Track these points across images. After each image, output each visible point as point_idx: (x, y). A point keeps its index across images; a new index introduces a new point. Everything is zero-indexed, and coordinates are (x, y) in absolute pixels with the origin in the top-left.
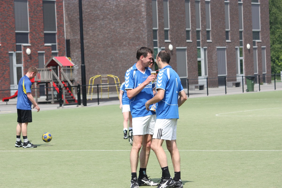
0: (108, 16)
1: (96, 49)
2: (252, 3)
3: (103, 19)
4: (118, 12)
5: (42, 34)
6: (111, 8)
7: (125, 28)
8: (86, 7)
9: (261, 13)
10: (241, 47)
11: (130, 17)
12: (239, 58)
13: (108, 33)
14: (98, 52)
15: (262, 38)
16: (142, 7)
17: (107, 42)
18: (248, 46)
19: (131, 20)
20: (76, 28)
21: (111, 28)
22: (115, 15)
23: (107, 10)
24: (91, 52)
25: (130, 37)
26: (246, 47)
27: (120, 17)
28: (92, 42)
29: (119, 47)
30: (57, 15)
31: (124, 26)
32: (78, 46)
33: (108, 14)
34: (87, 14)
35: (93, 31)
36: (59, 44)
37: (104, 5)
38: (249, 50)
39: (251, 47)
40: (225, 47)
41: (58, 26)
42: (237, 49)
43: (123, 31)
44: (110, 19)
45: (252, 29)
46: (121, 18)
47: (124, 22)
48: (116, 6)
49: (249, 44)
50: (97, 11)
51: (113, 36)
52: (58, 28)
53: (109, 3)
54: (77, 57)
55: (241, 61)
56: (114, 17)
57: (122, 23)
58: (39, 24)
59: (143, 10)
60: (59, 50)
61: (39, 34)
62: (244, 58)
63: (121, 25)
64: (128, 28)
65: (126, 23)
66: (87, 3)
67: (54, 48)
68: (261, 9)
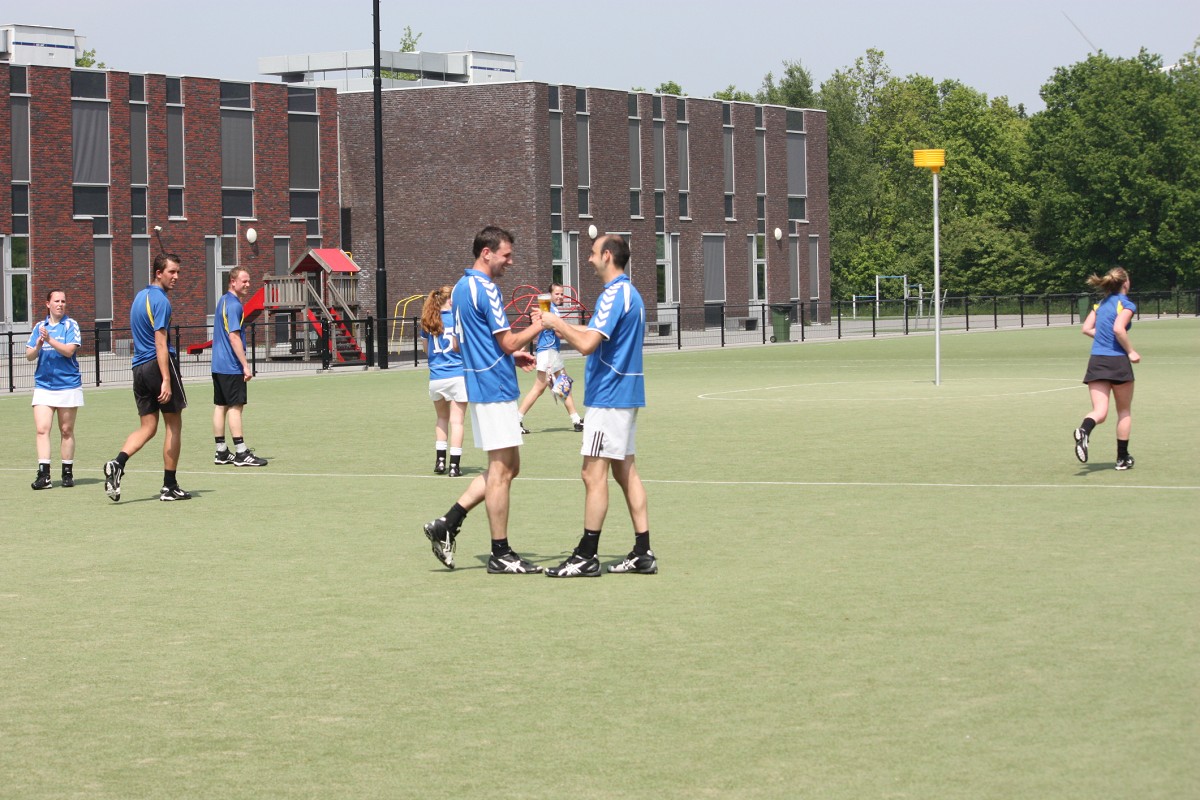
0: (444, 154)
1: (414, 231)
2: (788, 131)
3: (431, 161)
4: (467, 145)
5: (286, 194)
6: (452, 134)
7: (484, 182)
8: (391, 131)
9: (808, 155)
10: (761, 235)
11: (496, 158)
12: (756, 261)
13: (442, 195)
14: (418, 239)
15: (811, 215)
16: (527, 133)
17: (440, 215)
18: (778, 233)
19: (499, 164)
20: (367, 181)
21: (450, 183)
22: (461, 151)
23: (442, 140)
24: (402, 239)
26: (772, 234)
27: (474, 156)
28: (403, 215)
29: (467, 229)
30: (323, 148)
31: (483, 178)
32: (371, 224)
33: (444, 150)
34: (393, 147)
35: (407, 190)
36: (325, 219)
37: (434, 128)
38: (780, 241)
39: (783, 236)
40: (724, 234)
41: (322, 177)
42: (751, 238)
43: (479, 189)
44: (448, 161)
45: (787, 192)
46: (475, 159)
47: (482, 168)
48: (463, 130)
49: (781, 228)
50: (417, 141)
51: (454, 201)
52: (322, 180)
53: (447, 121)
54: (366, 252)
55: (760, 268)
56: (458, 155)
57: (476, 171)
58: (279, 171)
59: (527, 141)
60: (324, 233)
61: (277, 194)
62: (767, 262)
63: (475, 175)
64: (491, 184)
65: (488, 172)
66: (394, 122)
67: (311, 227)
68: (809, 146)
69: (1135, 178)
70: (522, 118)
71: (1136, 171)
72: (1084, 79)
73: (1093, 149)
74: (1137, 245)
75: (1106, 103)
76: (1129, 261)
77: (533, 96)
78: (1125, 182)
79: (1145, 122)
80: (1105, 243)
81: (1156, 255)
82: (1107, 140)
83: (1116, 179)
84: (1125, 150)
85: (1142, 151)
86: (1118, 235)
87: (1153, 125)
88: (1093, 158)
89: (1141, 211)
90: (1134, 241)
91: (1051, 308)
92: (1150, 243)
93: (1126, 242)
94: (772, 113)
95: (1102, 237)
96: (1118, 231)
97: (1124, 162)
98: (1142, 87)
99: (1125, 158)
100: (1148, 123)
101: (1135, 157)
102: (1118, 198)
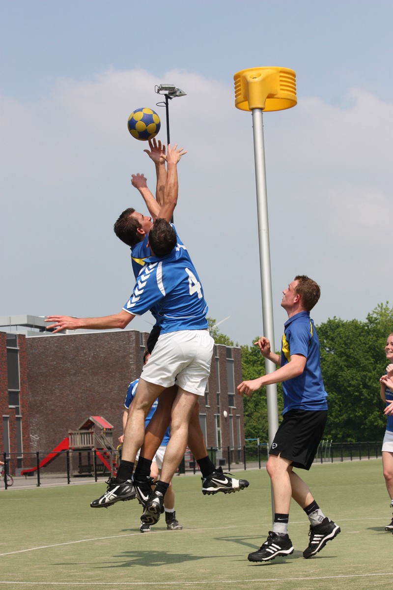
0: (83, 371)
1: (65, 413)
2: (227, 359)
3: (74, 374)
4: (96, 365)
5: (7, 393)
6: (87, 360)
7: (106, 385)
8: (51, 359)
9: (235, 372)
10: (218, 414)
11: (113, 372)
12: (217, 429)
13: (81, 393)
14: (68, 417)
15: (236, 404)
16: (131, 358)
17: (81, 404)
18: (225, 413)
19: (115, 375)
20: (36, 386)
21: (86, 386)
22: (92, 369)
23: (81, 363)
24: (58, 417)
25: (113, 397)
26: (223, 414)
27: (100, 371)
28: (58, 404)
29: (97, 411)
30: (21, 367)
31: (105, 383)
32: (39, 410)
33: (82, 368)
34: (52, 367)
35: (60, 390)
36: (23, 407)
37: (76, 356)
38: (226, 418)
39: (228, 415)
40: (205, 414)
41: (21, 383)
42: (215, 416)
43: (104, 389)
44: (85, 374)
45: (227, 392)
46: (100, 373)
47: (105, 378)
48: (94, 357)
49: (226, 411)
50: (66, 364)
51: (89, 396)
52: (21, 385)
53: (84, 353)
54: (37, 425)
55: (219, 432)
56: (91, 371)
57: (102, 379)
58: (4, 379)
59: (131, 362)
60: (23, 414)
61: (3, 392)
62: (221, 429)
63: (101, 381)
64: (110, 386)
65: (108, 379)
66: (53, 353)
67: (17, 409)
68: (235, 367)
69: (372, 383)
70: (128, 350)
71: (372, 380)
72: (327, 332)
73: (346, 369)
74: (373, 420)
75: (351, 344)
76: (367, 428)
77: (134, 338)
78: (366, 386)
79: (373, 354)
80: (353, 419)
81: (381, 424)
82: (353, 363)
83: (360, 384)
84: (364, 369)
85: (374, 369)
86: (361, 414)
87: (378, 355)
88: (347, 373)
89: (375, 401)
90: (371, 417)
91: (334, 454)
92: (379, 419)
93: (366, 418)
94: (221, 349)
95: (351, 416)
96: (361, 413)
97: (364, 375)
98: (369, 334)
99: (364, 373)
100: (375, 354)
101: (371, 372)
102: (361, 394)
